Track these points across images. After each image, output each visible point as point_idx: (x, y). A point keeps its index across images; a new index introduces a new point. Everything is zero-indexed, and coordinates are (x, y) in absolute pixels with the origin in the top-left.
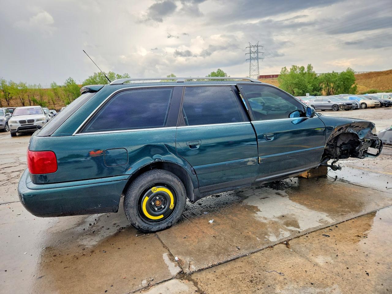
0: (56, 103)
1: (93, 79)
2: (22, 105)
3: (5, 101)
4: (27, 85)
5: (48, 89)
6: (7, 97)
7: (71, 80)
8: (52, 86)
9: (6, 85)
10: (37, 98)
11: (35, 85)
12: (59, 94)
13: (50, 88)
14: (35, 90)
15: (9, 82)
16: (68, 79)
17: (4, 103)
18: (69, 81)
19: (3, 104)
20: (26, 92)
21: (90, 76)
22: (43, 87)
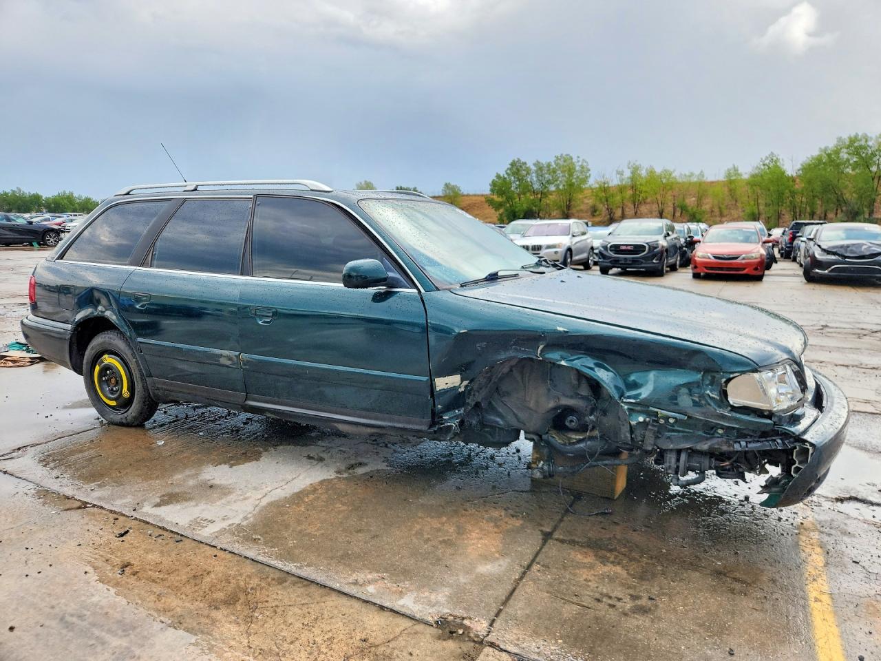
0: (725, 212)
1: (829, 155)
2: (659, 215)
3: (633, 206)
4: (676, 174)
5: (717, 182)
6: (637, 201)
7: (775, 158)
8: (729, 175)
9: (640, 175)
10: (691, 201)
11: (692, 174)
12: (738, 192)
13: (724, 180)
14: (690, 183)
15: (647, 170)
16: (767, 158)
17: (628, 210)
18: (767, 162)
19: (628, 213)
20: (671, 189)
21: (823, 147)
22: (707, 178)
